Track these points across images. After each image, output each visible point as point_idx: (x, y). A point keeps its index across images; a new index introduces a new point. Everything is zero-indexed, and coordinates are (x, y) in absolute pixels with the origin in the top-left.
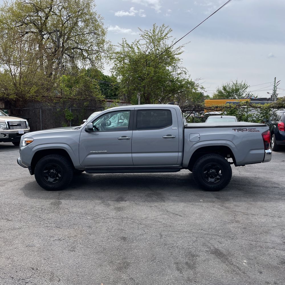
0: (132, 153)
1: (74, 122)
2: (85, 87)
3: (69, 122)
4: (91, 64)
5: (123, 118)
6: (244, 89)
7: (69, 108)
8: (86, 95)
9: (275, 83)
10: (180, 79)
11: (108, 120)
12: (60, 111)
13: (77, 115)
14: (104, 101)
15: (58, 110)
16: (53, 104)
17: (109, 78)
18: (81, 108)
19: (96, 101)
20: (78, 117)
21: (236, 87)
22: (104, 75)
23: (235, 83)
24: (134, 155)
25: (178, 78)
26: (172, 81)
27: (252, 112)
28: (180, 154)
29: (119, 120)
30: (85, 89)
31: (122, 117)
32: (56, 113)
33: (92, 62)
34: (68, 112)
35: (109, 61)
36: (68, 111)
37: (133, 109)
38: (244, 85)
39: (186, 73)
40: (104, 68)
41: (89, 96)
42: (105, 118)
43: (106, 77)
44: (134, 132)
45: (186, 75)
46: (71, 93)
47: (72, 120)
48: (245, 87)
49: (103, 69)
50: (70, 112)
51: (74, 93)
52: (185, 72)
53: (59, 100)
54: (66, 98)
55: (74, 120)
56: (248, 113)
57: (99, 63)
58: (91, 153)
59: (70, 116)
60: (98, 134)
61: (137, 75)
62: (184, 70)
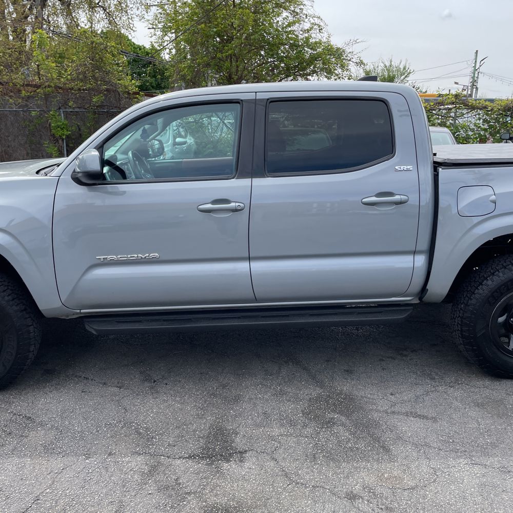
0: (249, 259)
1: (73, 141)
2: (93, 61)
3: (60, 142)
4: (106, 21)
5: (183, 133)
6: (404, 76)
7: (60, 108)
8: (96, 80)
9: (476, 62)
10: (314, 40)
11: (154, 139)
12: (39, 117)
13: (78, 126)
14: (138, 93)
15: (33, 113)
16: (20, 101)
17: (144, 50)
18: (86, 109)
19: (119, 94)
20: (80, 130)
21: (388, 74)
22: (134, 44)
23: (388, 64)
24: (259, 267)
25: (307, 39)
26: (294, 46)
27: (464, 119)
28: (420, 261)
29: (175, 138)
30: (91, 63)
31: (181, 130)
32: (31, 121)
33: (109, 14)
34: (58, 120)
35: (145, 13)
36: (57, 117)
37: (251, 96)
38: (404, 68)
39: (321, 29)
40: (134, 29)
41: (103, 80)
42: (144, 131)
43: (140, 48)
44: (259, 182)
45: (321, 34)
46: (60, 74)
47: (68, 137)
48: (405, 73)
49: (132, 29)
50: (63, 118)
51: (67, 75)
52: (319, 26)
53: (35, 91)
54: (49, 86)
55: (73, 137)
56: (457, 121)
57: (124, 18)
58: (99, 262)
59: (62, 129)
60: (124, 192)
61: (215, 30)
62: (317, 21)
